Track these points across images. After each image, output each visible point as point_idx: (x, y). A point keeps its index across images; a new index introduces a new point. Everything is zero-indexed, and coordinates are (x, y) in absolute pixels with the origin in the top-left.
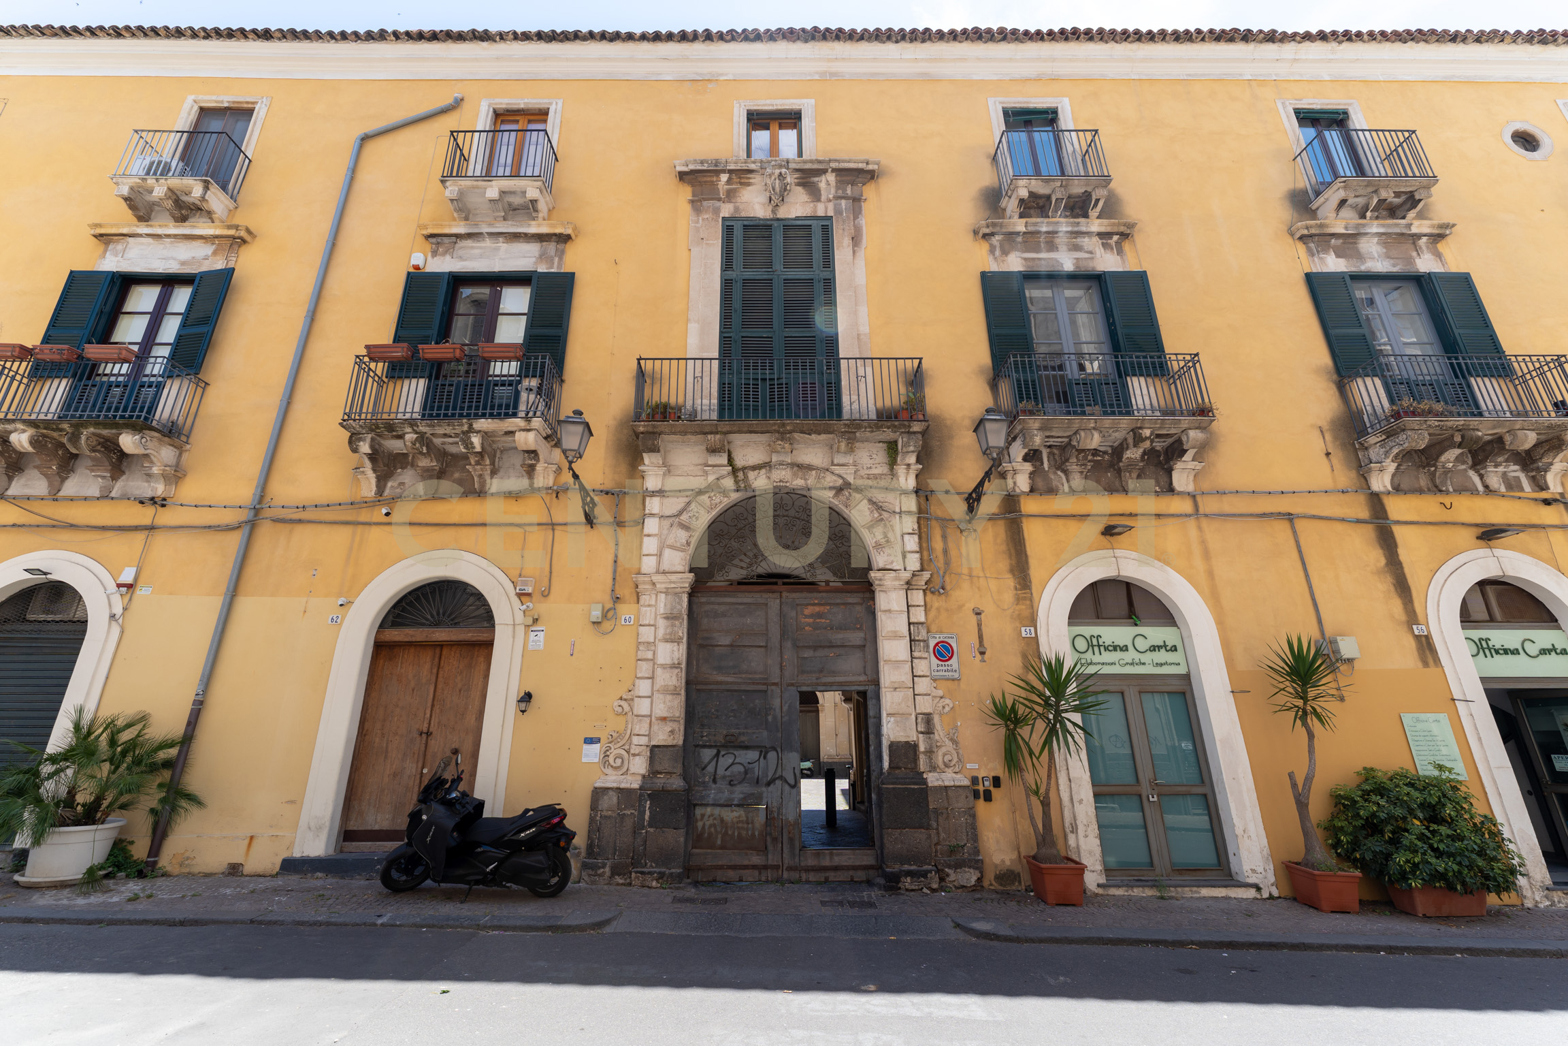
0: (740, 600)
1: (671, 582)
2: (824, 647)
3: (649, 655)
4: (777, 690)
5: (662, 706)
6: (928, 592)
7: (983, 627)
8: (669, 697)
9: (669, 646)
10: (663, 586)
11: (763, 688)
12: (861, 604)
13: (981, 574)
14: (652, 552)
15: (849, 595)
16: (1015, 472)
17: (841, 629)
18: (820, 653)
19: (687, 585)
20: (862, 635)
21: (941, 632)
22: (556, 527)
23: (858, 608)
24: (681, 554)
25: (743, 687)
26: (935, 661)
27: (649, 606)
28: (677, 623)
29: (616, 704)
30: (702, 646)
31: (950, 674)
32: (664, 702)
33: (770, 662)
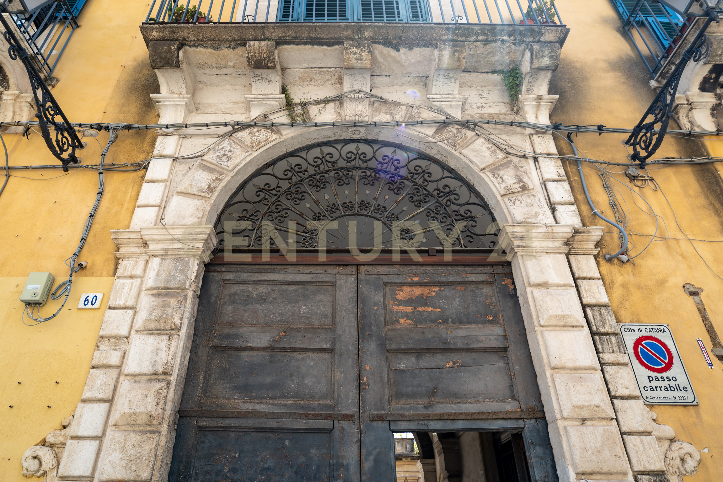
0: (289, 277)
1: (173, 240)
2: (433, 351)
3: (114, 358)
4: (351, 429)
5: (116, 456)
6: (601, 260)
7: (709, 314)
8: (134, 438)
9: (151, 341)
10: (161, 246)
11: (326, 424)
12: (490, 284)
13: (680, 236)
14: (152, 202)
15: (469, 269)
16: (691, 106)
17: (461, 322)
18: (428, 361)
19: (200, 245)
20: (498, 330)
21: (639, 322)
22: (13, 173)
23: (486, 290)
24: (197, 203)
25: (288, 424)
26: (643, 373)
27: (132, 277)
28: (173, 302)
29: (29, 453)
30: (218, 349)
31: (677, 394)
32: (123, 449)
33: (338, 376)
